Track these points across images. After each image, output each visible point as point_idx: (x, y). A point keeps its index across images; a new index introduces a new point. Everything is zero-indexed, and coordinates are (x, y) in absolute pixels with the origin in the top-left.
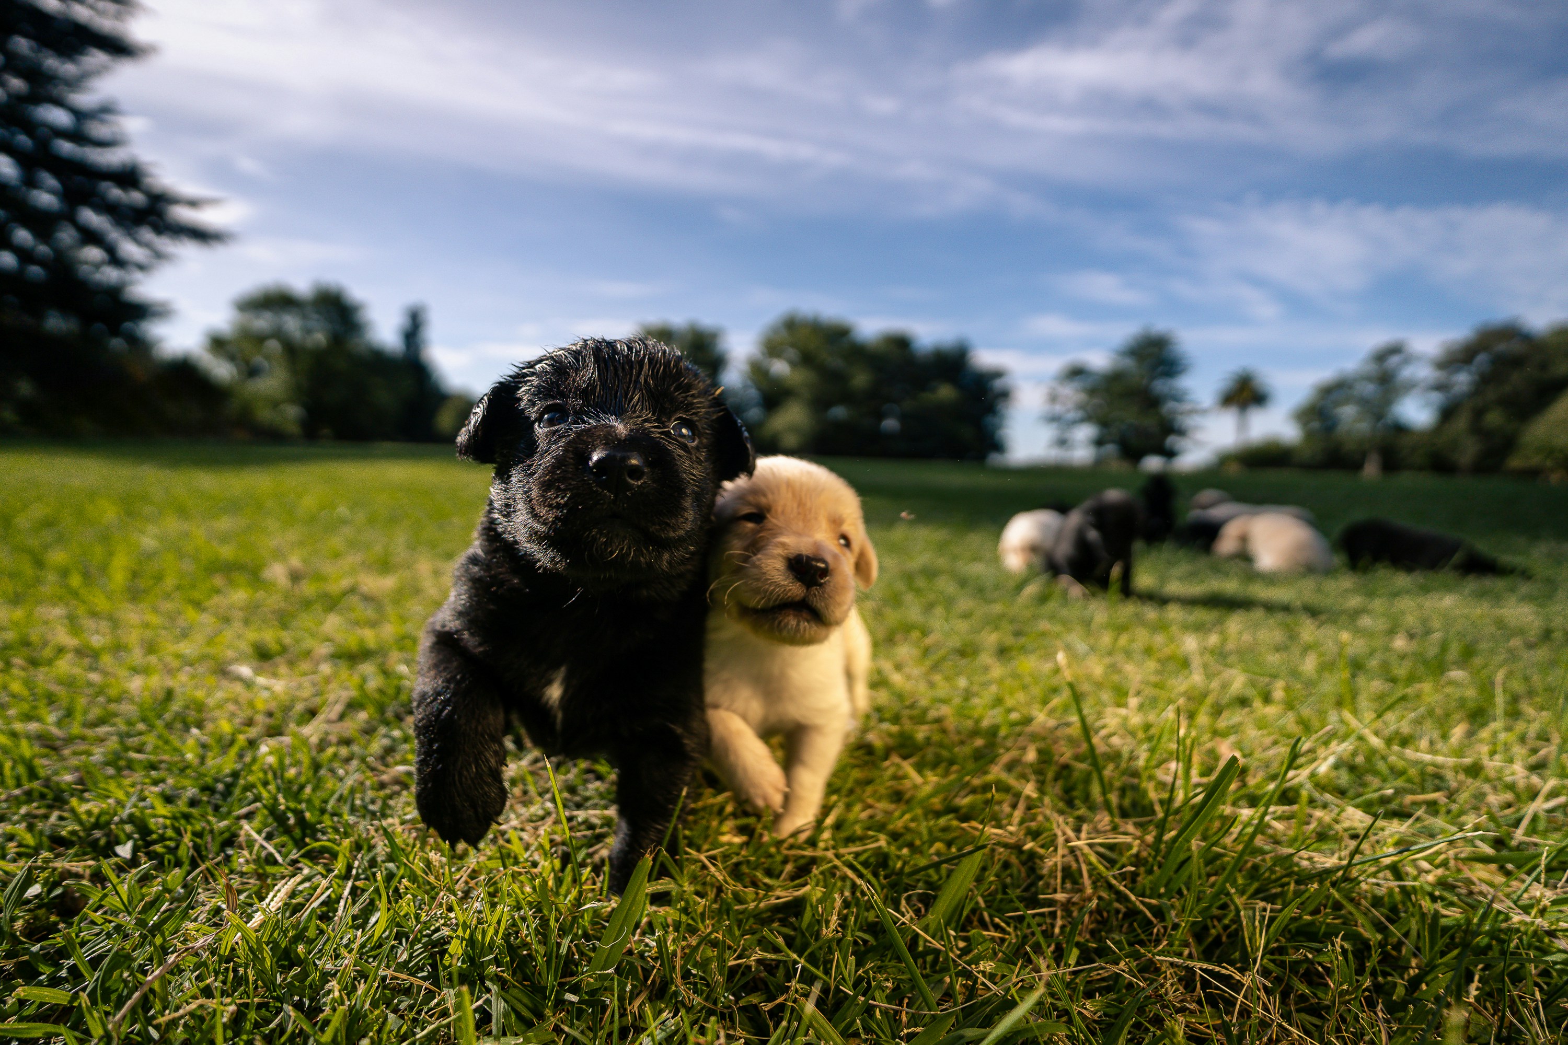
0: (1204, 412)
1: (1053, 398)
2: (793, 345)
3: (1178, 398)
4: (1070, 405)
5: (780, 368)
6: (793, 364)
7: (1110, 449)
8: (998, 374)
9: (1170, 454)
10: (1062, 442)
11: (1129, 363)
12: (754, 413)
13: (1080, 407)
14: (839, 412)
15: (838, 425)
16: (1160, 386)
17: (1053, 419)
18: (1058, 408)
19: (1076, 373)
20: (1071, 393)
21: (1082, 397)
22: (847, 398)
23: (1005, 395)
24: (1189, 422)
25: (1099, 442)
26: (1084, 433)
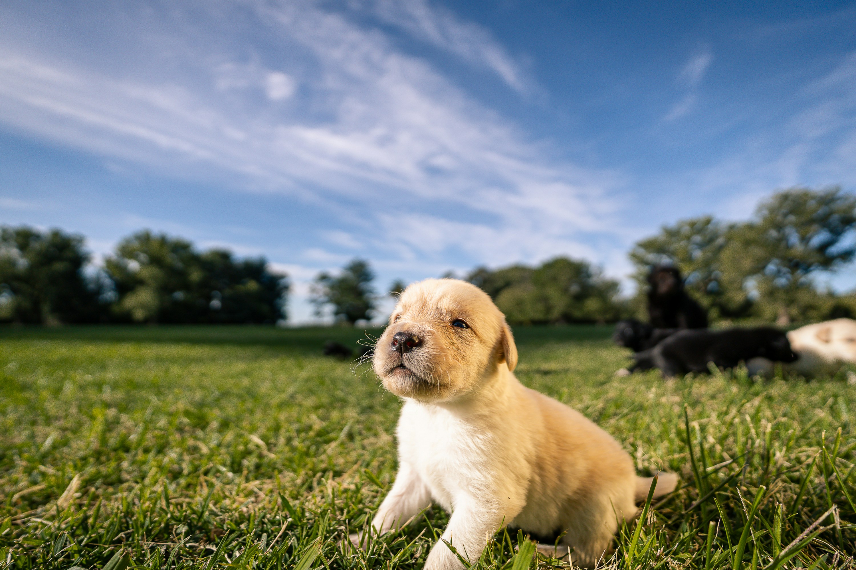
0: (382, 298)
1: (313, 290)
2: (145, 252)
3: (371, 292)
4: (321, 293)
5: (133, 265)
6: (142, 263)
7: (343, 316)
8: (282, 277)
9: (368, 318)
10: (318, 313)
11: (350, 274)
12: (110, 295)
13: (326, 295)
14: (179, 295)
15: (176, 303)
16: (364, 286)
17: (313, 301)
18: (315, 296)
19: (324, 278)
20: (322, 288)
21: (327, 290)
22: (186, 286)
23: (286, 288)
24: (376, 303)
25: (336, 313)
26: (329, 309)
